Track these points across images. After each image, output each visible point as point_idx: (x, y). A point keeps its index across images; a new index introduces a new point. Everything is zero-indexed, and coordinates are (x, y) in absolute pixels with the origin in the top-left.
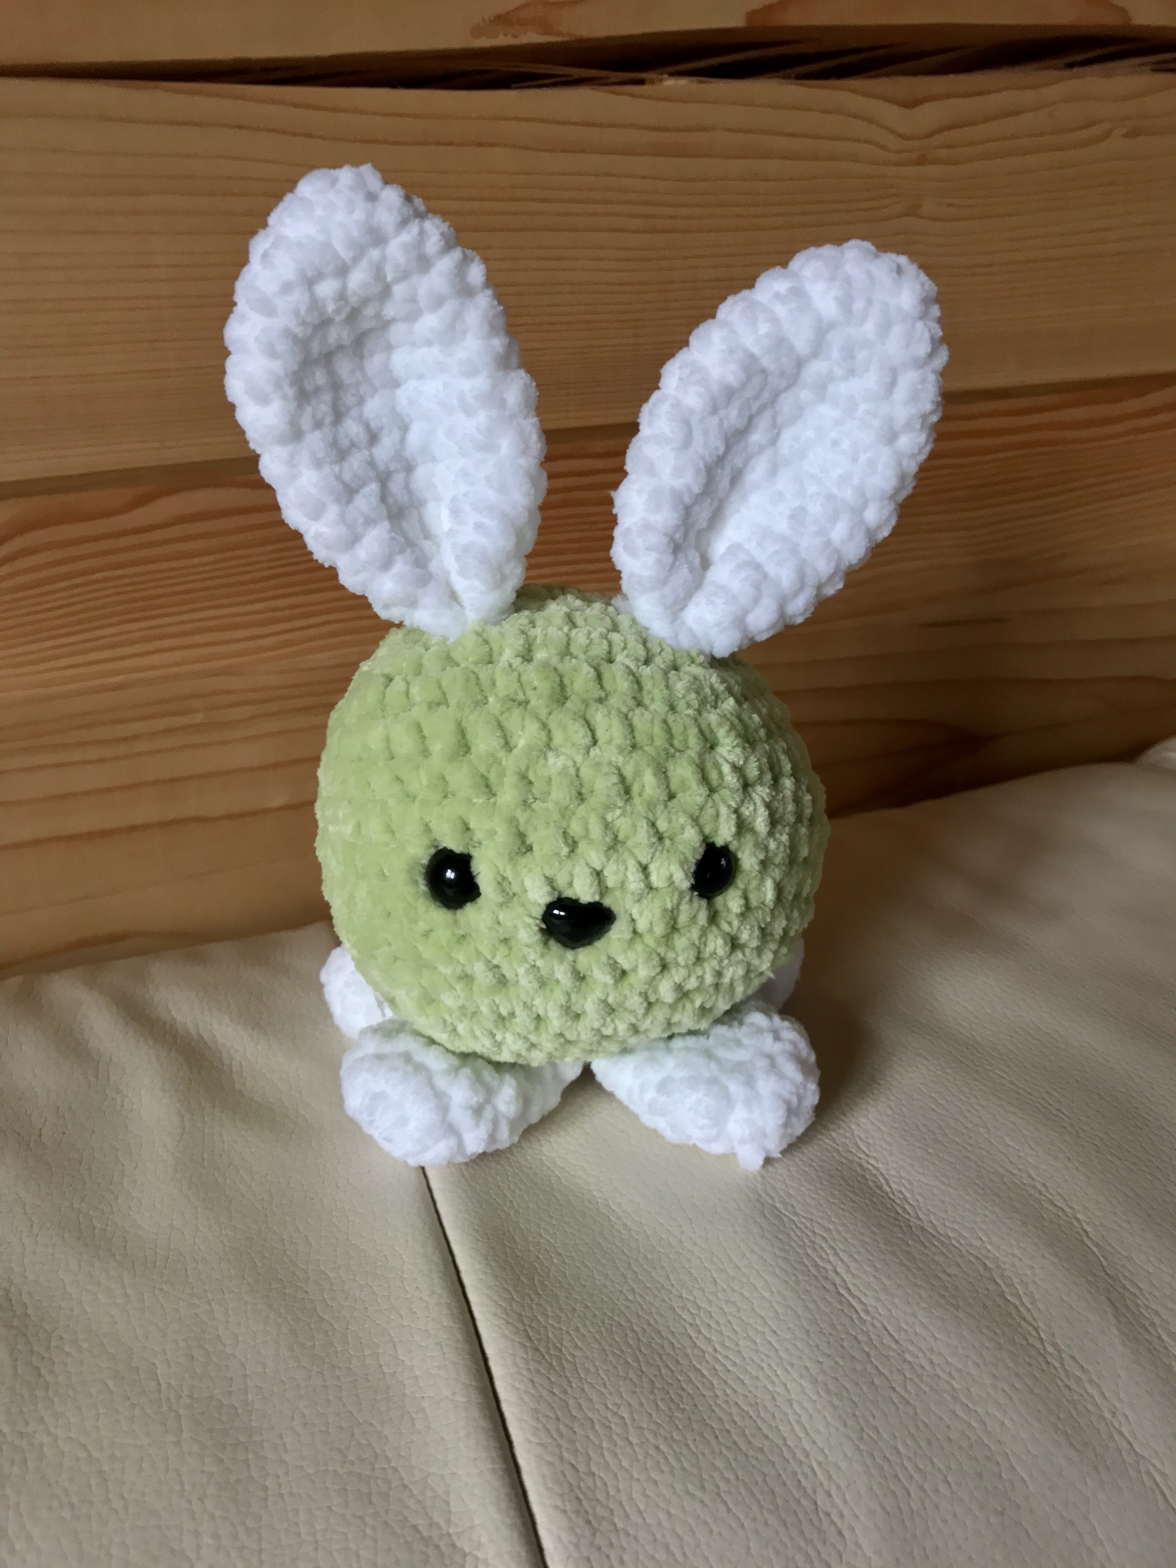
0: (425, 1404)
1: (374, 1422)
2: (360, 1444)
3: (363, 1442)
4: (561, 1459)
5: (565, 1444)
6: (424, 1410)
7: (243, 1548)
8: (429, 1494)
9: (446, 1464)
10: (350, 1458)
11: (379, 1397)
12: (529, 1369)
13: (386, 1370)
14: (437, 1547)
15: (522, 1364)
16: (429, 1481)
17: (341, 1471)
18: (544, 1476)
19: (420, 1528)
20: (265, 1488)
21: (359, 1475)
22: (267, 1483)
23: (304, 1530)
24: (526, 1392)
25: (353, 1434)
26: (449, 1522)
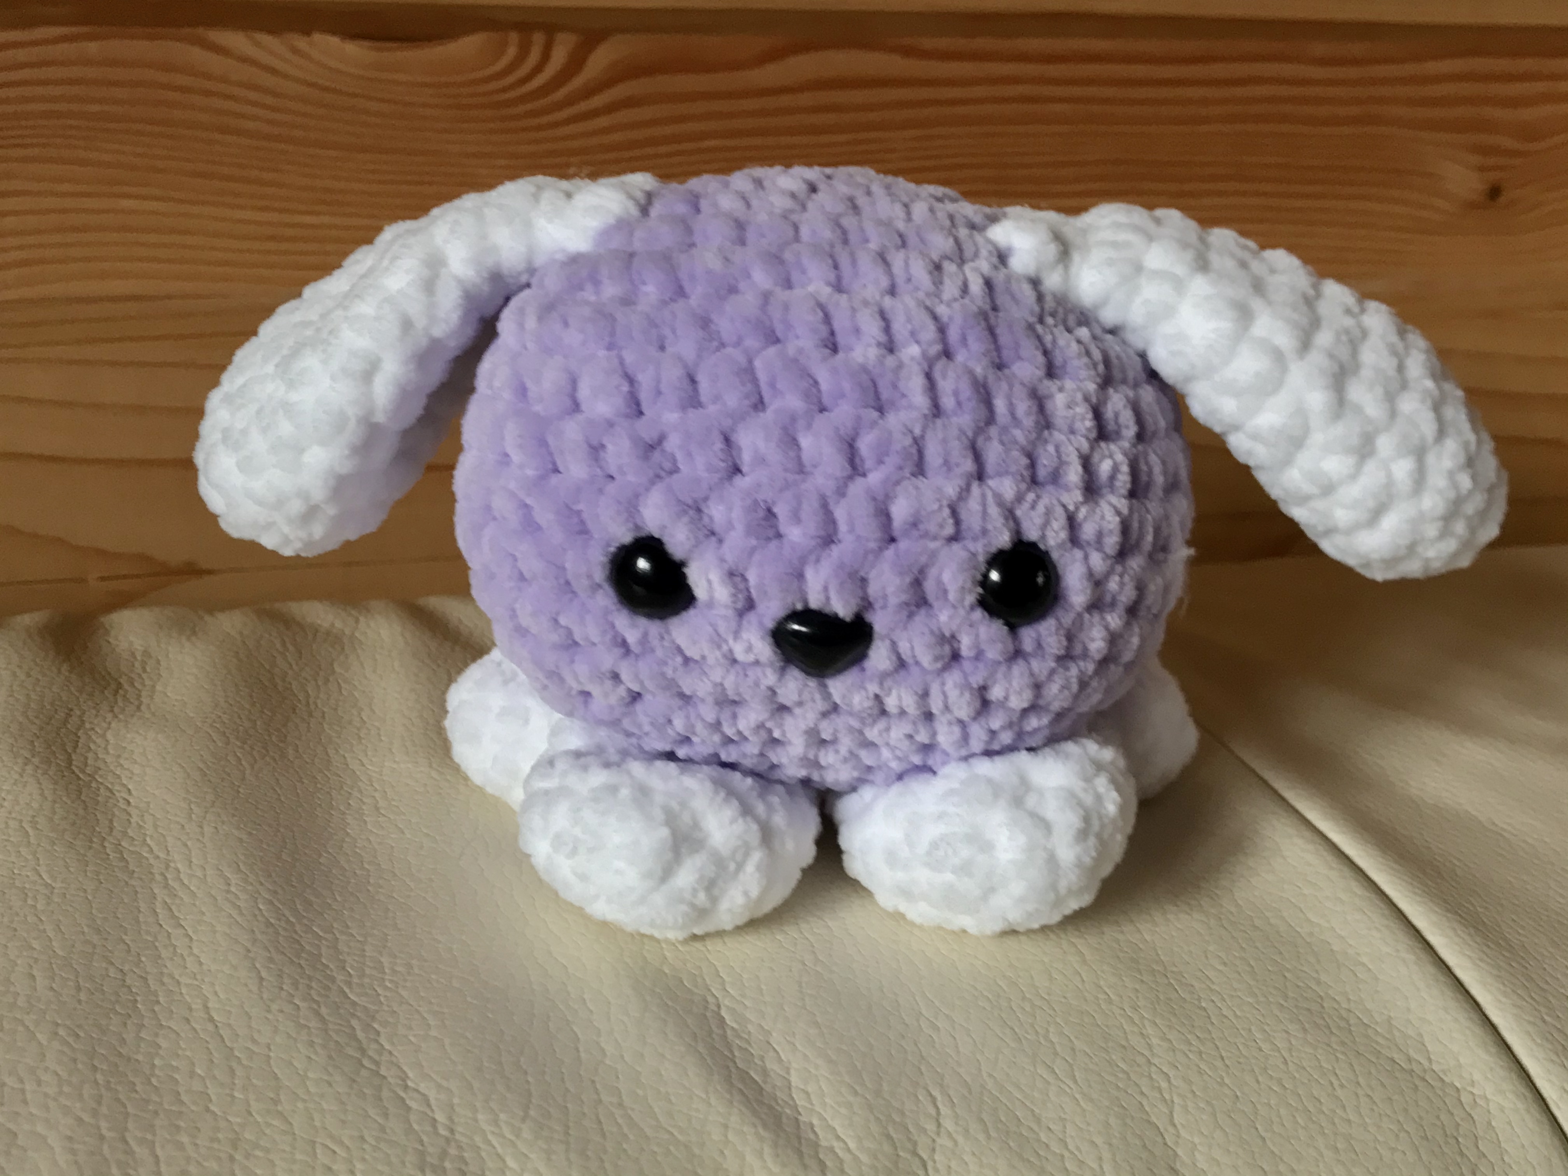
0: (1364, 959)
1: (1304, 969)
2: (1298, 987)
3: (1301, 984)
4: (1544, 1021)
5: (1543, 1009)
6: (1364, 965)
7: (1200, 1053)
8: (1397, 1034)
9: (1409, 1010)
10: (1291, 994)
11: (1301, 951)
12: (1476, 942)
13: (1298, 929)
14: (1423, 1079)
15: (1467, 937)
16: (1393, 1022)
17: (1285, 1004)
18: (1528, 1033)
19: (1398, 1061)
20: (1205, 1009)
21: (1309, 1010)
22: (1204, 1004)
23: (1265, 1047)
24: (1481, 960)
25: (1285, 977)
26: (1430, 1060)
